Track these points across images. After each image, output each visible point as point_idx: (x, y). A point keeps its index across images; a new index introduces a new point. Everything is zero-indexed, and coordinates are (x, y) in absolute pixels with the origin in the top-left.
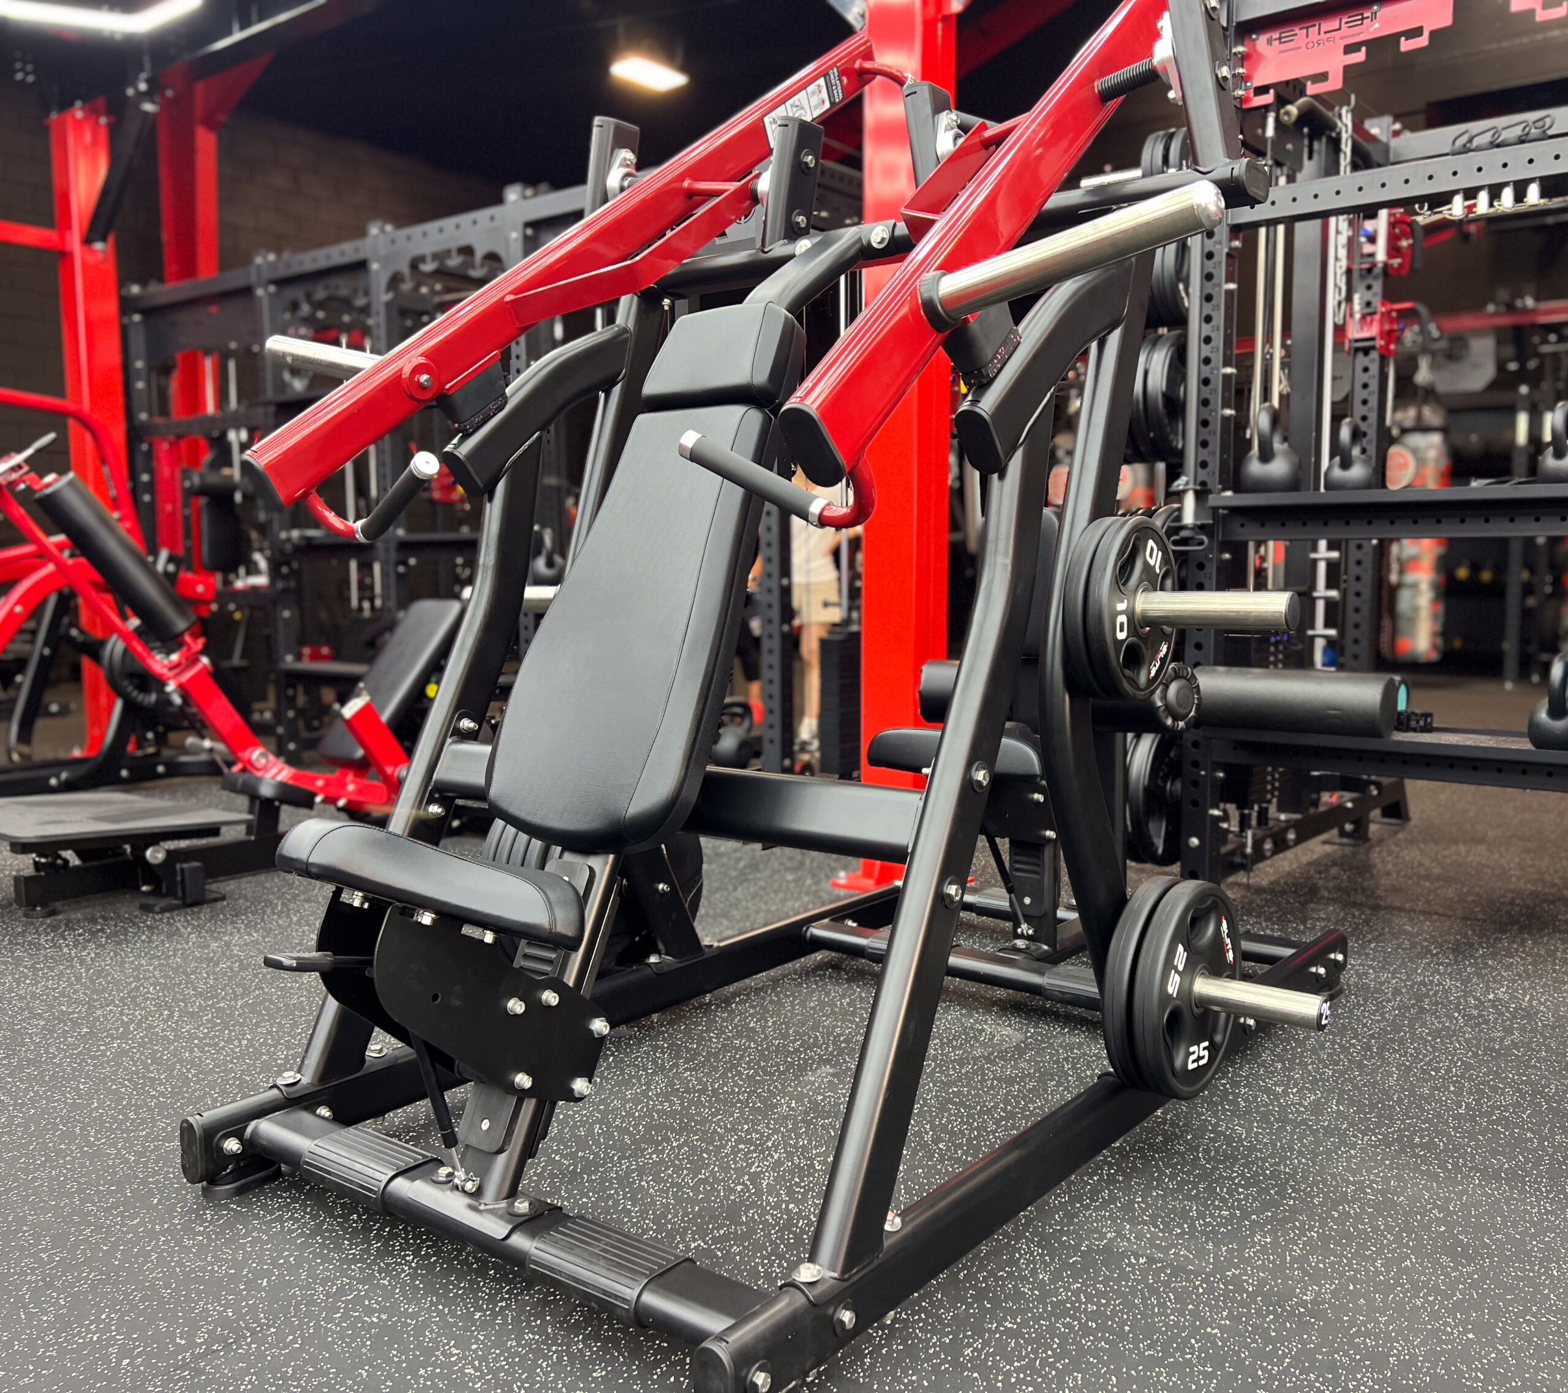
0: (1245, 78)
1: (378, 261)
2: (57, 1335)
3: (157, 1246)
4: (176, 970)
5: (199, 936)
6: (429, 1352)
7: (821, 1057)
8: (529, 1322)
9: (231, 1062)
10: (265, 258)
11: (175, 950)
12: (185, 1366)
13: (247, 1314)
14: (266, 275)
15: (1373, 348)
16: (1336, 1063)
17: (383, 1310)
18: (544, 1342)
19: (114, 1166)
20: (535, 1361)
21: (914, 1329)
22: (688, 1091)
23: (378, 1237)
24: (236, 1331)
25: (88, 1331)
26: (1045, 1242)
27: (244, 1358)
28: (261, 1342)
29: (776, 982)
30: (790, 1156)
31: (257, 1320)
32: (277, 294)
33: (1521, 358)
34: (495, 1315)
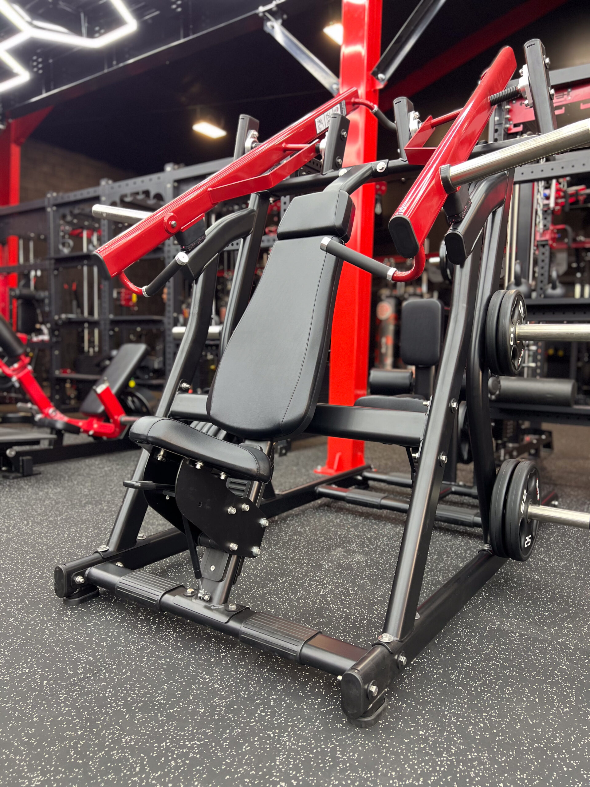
0: (509, 120)
1: (104, 196)
2: (8, 670)
3: (47, 627)
4: (26, 503)
5: (33, 489)
6: (195, 677)
7: (335, 544)
8: (239, 663)
9: (62, 544)
10: (52, 195)
11: (23, 496)
12: (75, 684)
13: (100, 659)
14: (52, 202)
15: (547, 244)
16: (567, 549)
17: (166, 657)
18: (249, 672)
19: (17, 590)
20: (247, 681)
21: (424, 666)
22: (279, 558)
23: (154, 623)
24: (97, 667)
25: (23, 668)
26: (468, 626)
27: (104, 680)
28: (111, 672)
29: (303, 512)
30: (337, 587)
31: (106, 662)
32: (57, 211)
33: (578, 262)
34: (221, 660)
